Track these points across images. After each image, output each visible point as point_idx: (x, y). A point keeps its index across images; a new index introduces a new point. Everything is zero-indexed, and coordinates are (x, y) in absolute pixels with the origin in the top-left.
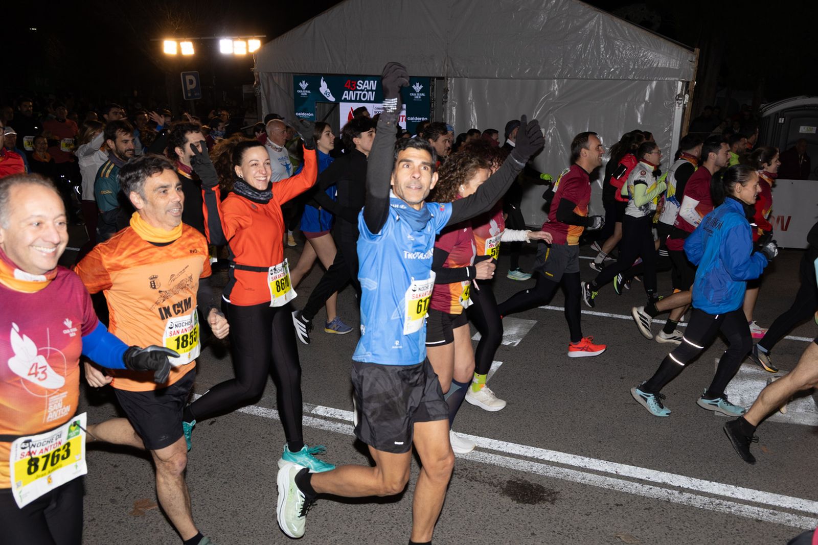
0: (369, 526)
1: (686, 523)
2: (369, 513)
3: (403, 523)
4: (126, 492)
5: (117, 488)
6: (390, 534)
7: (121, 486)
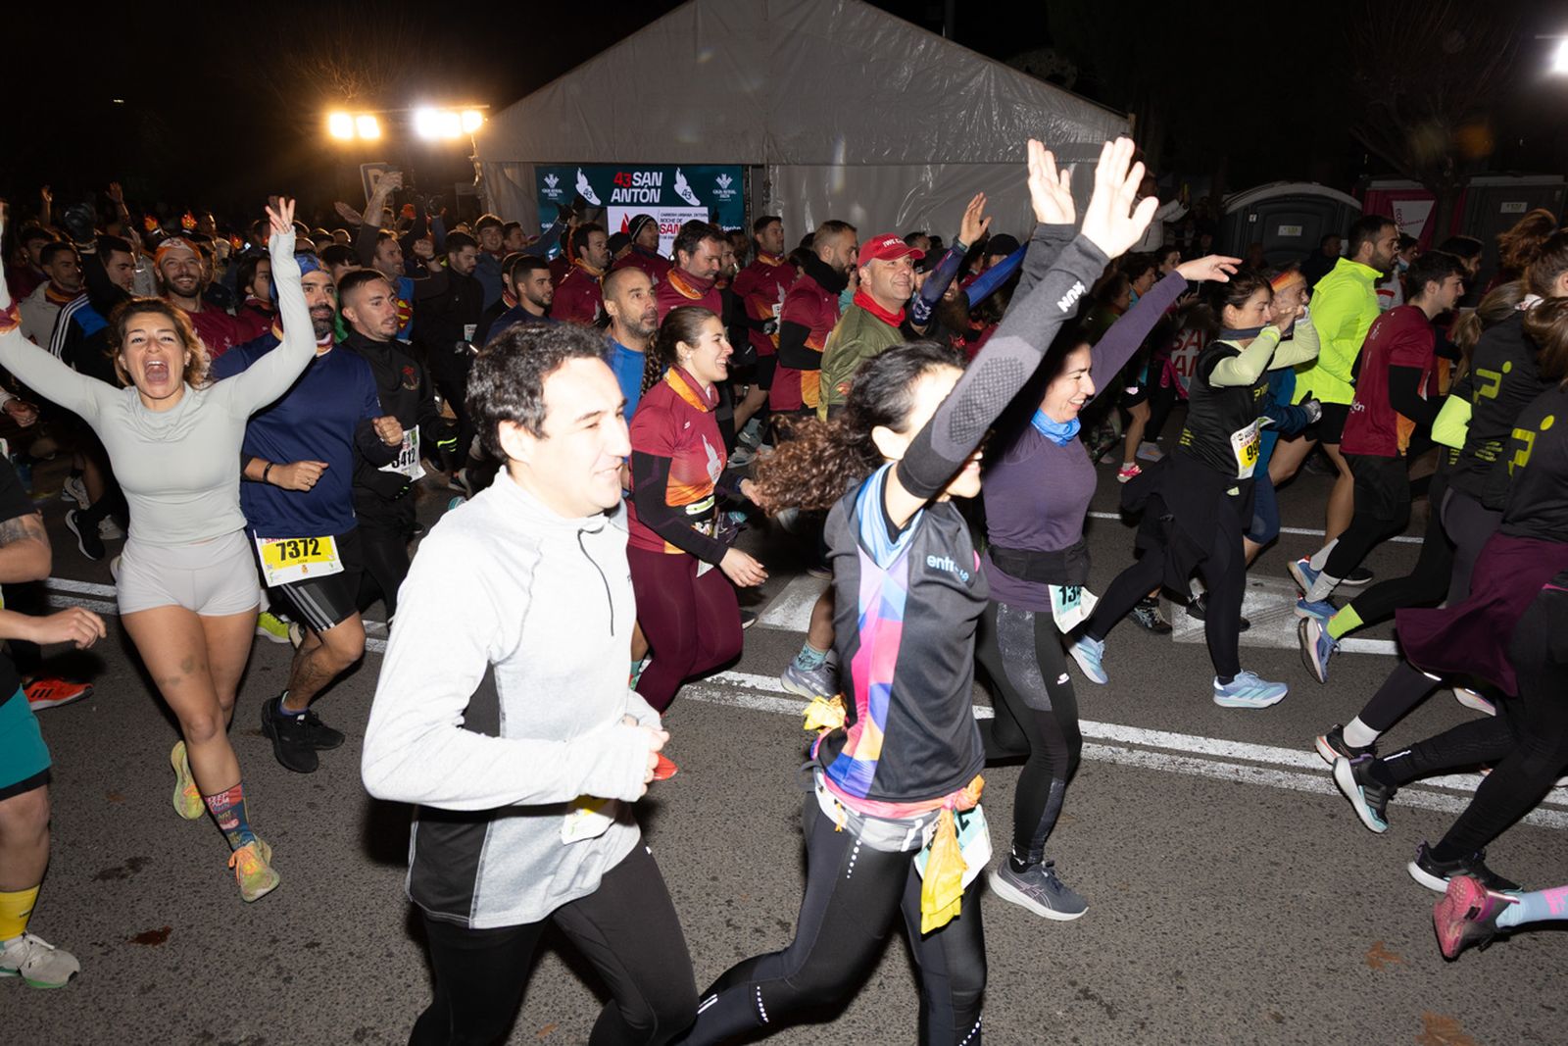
0: (694, 820)
1: (1139, 791)
2: (692, 803)
3: (742, 813)
4: (330, 792)
5: (315, 787)
6: (725, 829)
7: (322, 783)
